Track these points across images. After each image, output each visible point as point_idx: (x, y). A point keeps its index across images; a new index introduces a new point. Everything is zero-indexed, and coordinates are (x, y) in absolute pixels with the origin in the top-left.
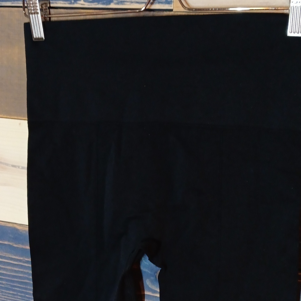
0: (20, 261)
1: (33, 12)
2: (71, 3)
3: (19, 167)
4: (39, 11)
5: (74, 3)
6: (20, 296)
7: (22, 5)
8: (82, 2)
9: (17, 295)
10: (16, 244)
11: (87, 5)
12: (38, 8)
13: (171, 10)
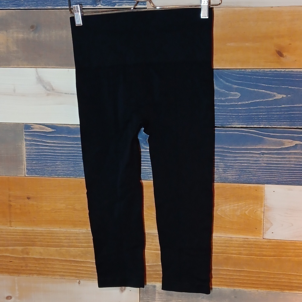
0: (72, 144)
1: (76, 11)
2: (94, 6)
3: (69, 94)
4: (79, 11)
5: (95, 6)
6: (73, 163)
7: (68, 8)
8: (100, 5)
9: (71, 163)
10: (69, 135)
11: (102, 7)
12: (79, 9)
13: (146, 8)
